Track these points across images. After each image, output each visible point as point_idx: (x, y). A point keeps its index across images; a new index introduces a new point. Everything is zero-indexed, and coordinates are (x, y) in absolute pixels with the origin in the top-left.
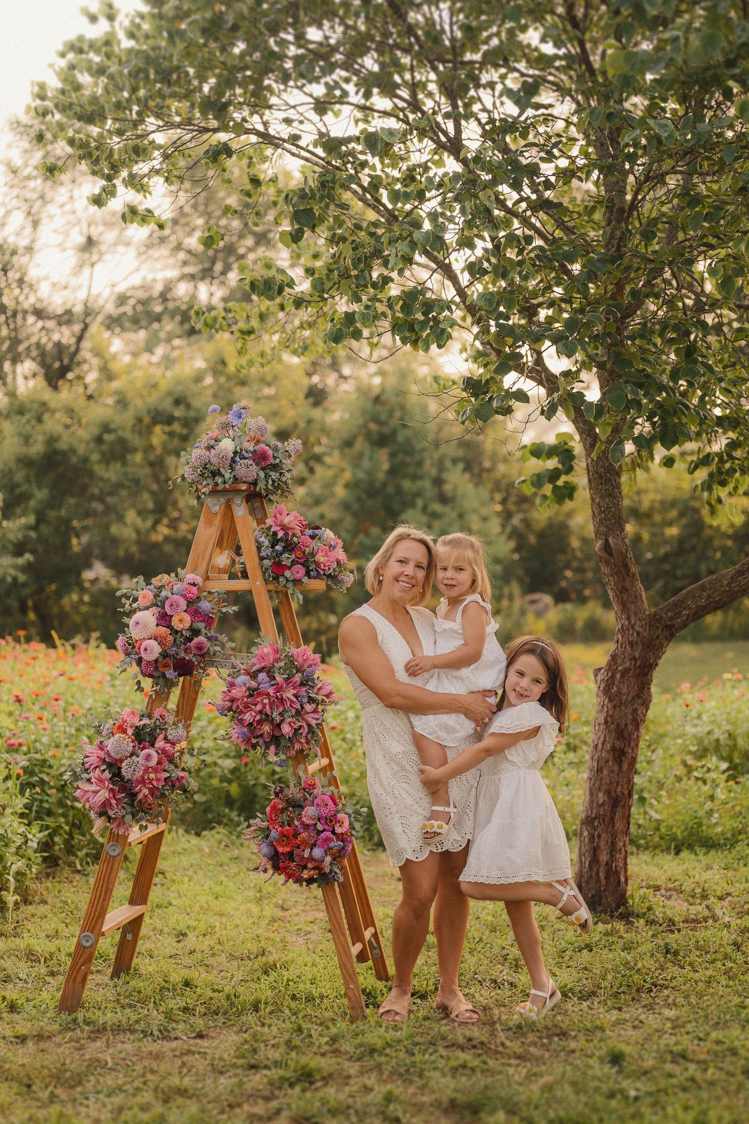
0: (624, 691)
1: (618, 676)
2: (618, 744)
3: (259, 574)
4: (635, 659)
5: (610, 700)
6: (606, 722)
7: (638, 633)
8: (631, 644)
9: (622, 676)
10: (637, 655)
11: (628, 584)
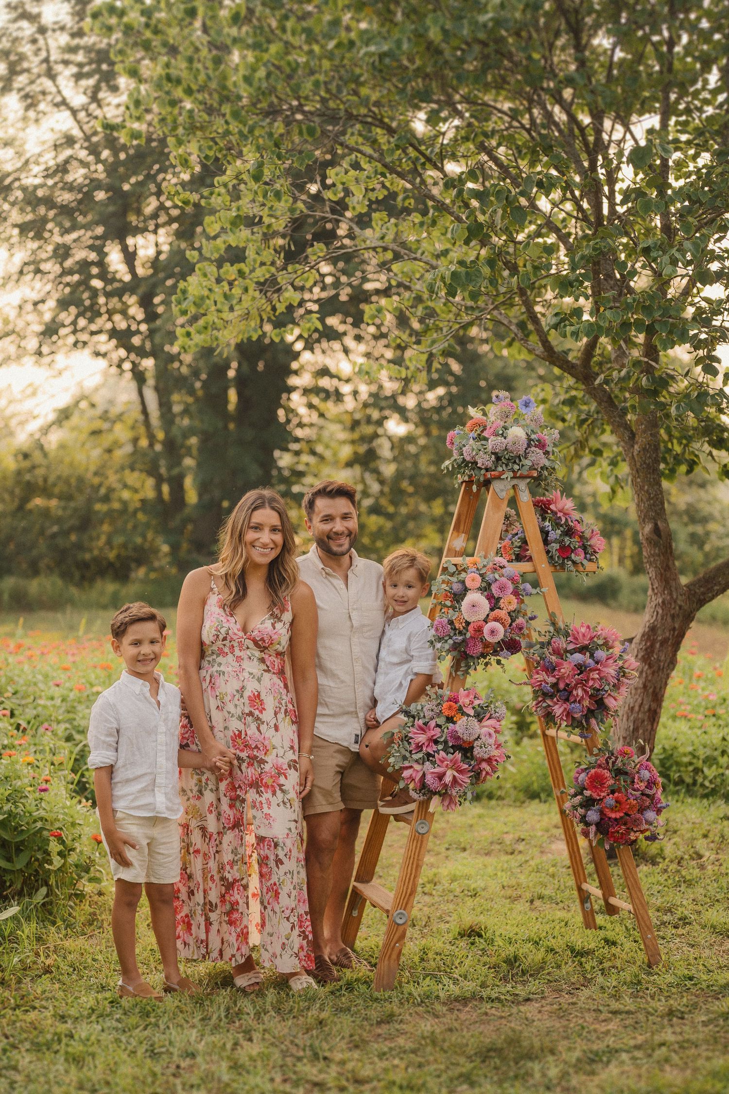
0: (663, 658)
1: (658, 645)
2: (654, 706)
3: (544, 556)
4: (674, 629)
5: (650, 666)
6: (645, 686)
7: (680, 607)
8: (673, 617)
9: (662, 645)
10: (677, 626)
11: (670, 563)
